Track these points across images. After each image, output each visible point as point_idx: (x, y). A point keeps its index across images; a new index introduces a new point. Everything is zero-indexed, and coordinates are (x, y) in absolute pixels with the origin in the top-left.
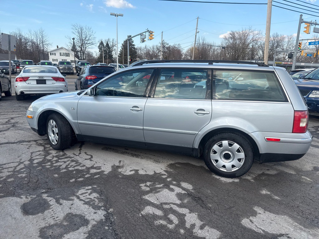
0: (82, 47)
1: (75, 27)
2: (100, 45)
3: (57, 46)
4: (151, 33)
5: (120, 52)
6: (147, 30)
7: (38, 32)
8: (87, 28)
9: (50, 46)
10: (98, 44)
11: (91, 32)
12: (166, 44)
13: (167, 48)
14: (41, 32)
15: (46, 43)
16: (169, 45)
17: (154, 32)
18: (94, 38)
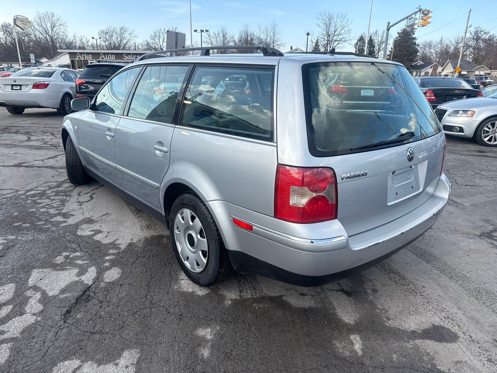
0: (327, 46)
1: (322, 15)
2: (358, 42)
3: (291, 47)
4: (426, 13)
5: (390, 52)
6: (418, 10)
7: (270, 27)
8: (340, 16)
9: (282, 47)
10: (356, 41)
11: (345, 22)
12: (482, 33)
13: (485, 41)
14: (274, 28)
15: (277, 43)
16: (489, 35)
17: (432, 12)
18: (349, 30)
